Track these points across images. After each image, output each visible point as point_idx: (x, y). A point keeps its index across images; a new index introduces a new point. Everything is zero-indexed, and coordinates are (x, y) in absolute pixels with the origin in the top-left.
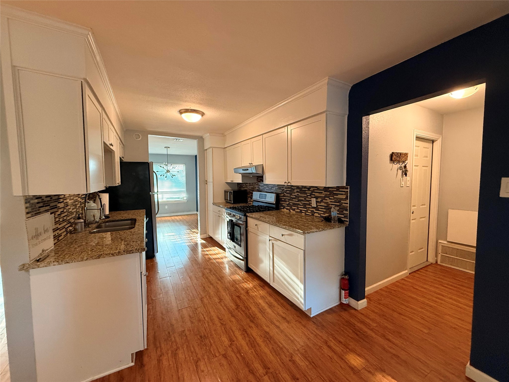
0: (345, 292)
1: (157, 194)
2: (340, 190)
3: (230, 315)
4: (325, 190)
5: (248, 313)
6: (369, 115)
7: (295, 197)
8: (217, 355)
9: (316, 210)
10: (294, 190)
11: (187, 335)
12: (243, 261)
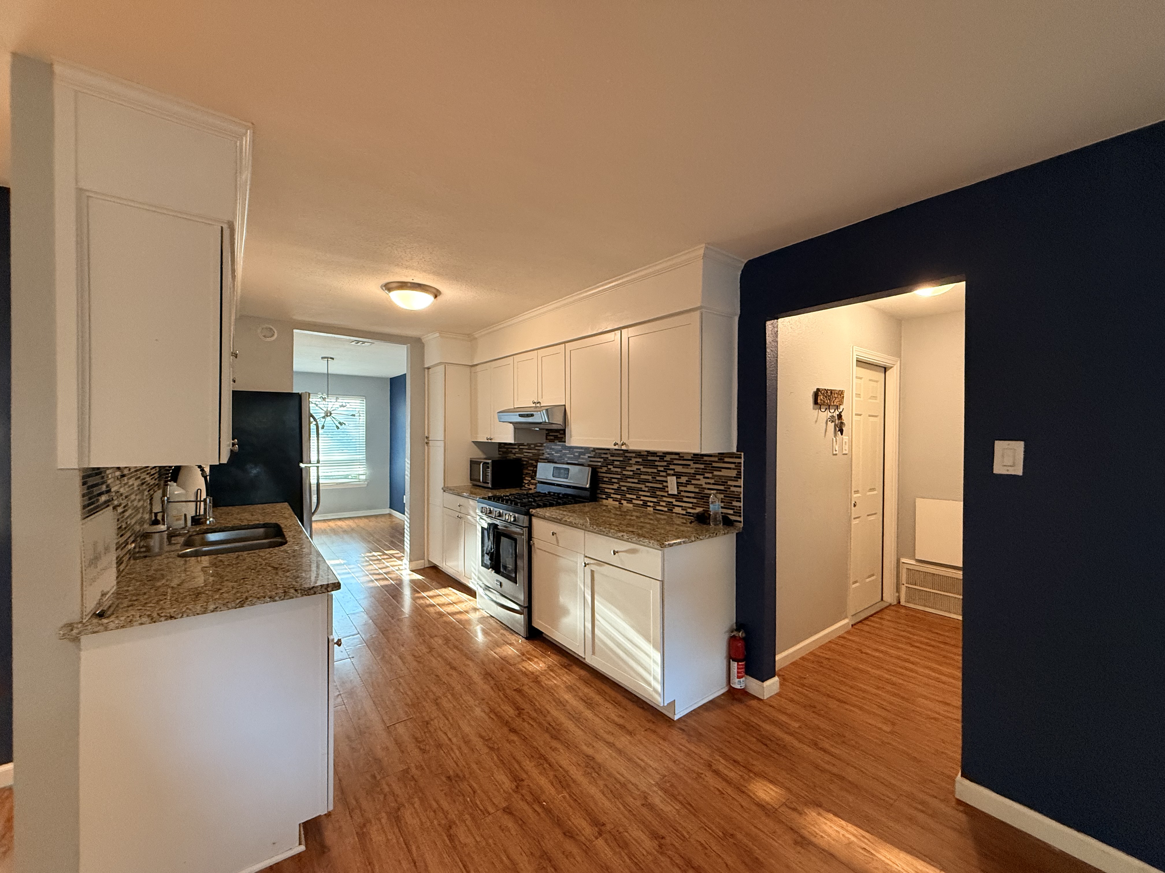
0: (738, 665)
1: (318, 467)
2: (726, 460)
3: (505, 730)
4: (696, 460)
5: (544, 722)
6: (777, 319)
7: (631, 473)
8: (491, 810)
9: (676, 501)
10: (631, 460)
11: (416, 777)
12: (521, 614)
